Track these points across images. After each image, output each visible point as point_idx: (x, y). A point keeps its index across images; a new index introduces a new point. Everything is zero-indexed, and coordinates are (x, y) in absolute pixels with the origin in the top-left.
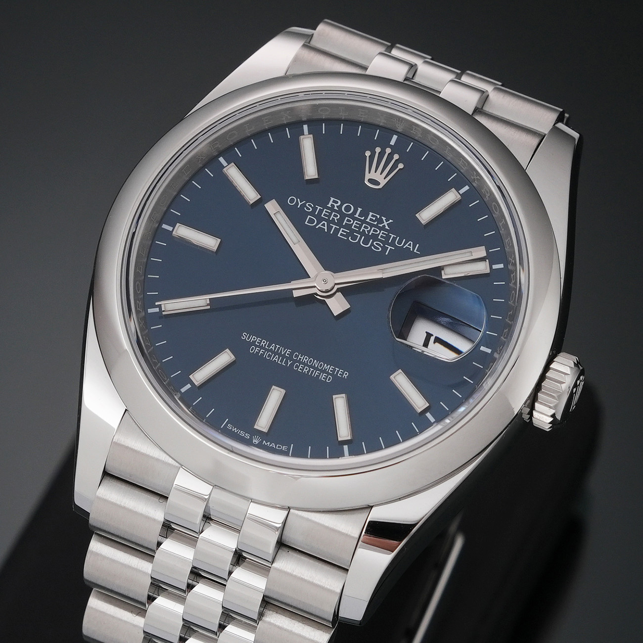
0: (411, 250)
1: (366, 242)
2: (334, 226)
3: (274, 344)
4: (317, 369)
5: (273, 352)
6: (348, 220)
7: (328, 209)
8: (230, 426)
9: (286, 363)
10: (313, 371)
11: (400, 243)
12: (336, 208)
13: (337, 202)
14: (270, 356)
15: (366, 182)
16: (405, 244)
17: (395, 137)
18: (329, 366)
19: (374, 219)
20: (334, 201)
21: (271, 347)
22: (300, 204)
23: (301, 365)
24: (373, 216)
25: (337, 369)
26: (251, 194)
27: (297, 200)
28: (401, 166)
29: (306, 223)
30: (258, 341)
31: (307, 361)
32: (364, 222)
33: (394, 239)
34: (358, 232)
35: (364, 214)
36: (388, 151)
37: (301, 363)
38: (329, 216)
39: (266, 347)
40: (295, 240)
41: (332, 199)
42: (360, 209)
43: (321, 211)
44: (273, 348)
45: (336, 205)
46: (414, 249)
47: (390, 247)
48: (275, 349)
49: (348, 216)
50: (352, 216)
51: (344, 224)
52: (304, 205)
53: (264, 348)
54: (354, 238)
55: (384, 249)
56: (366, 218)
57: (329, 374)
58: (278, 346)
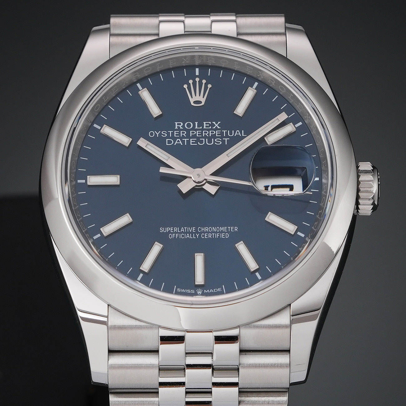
0: (240, 135)
1: (210, 141)
2: (186, 140)
3: (182, 228)
4: (216, 232)
5: (184, 233)
6: (192, 133)
7: (176, 130)
8: (179, 290)
9: (196, 236)
10: (214, 235)
11: (231, 134)
12: (181, 128)
13: (180, 124)
14: (183, 236)
15: (192, 104)
16: (234, 134)
17: (197, 70)
18: (223, 228)
19: (208, 125)
20: (178, 124)
21: (182, 230)
22: (158, 134)
23: (206, 234)
24: (206, 124)
25: (229, 228)
26: (125, 140)
27: (155, 132)
28: (210, 86)
29: (167, 144)
30: (171, 230)
31: (208, 230)
32: (203, 129)
33: (226, 133)
34: (202, 137)
35: (200, 124)
36: (197, 80)
37: (205, 233)
38: (180, 134)
39: (178, 231)
40: (167, 158)
41: (176, 123)
42: (196, 123)
43: (173, 134)
44: (183, 230)
45: (180, 126)
46: (241, 134)
47: (226, 139)
48: (185, 231)
49: (191, 130)
50: (194, 129)
51: (191, 136)
52: (160, 134)
53: (178, 233)
54: (202, 142)
55: (223, 142)
56: (203, 127)
57: (225, 233)
58: (186, 228)
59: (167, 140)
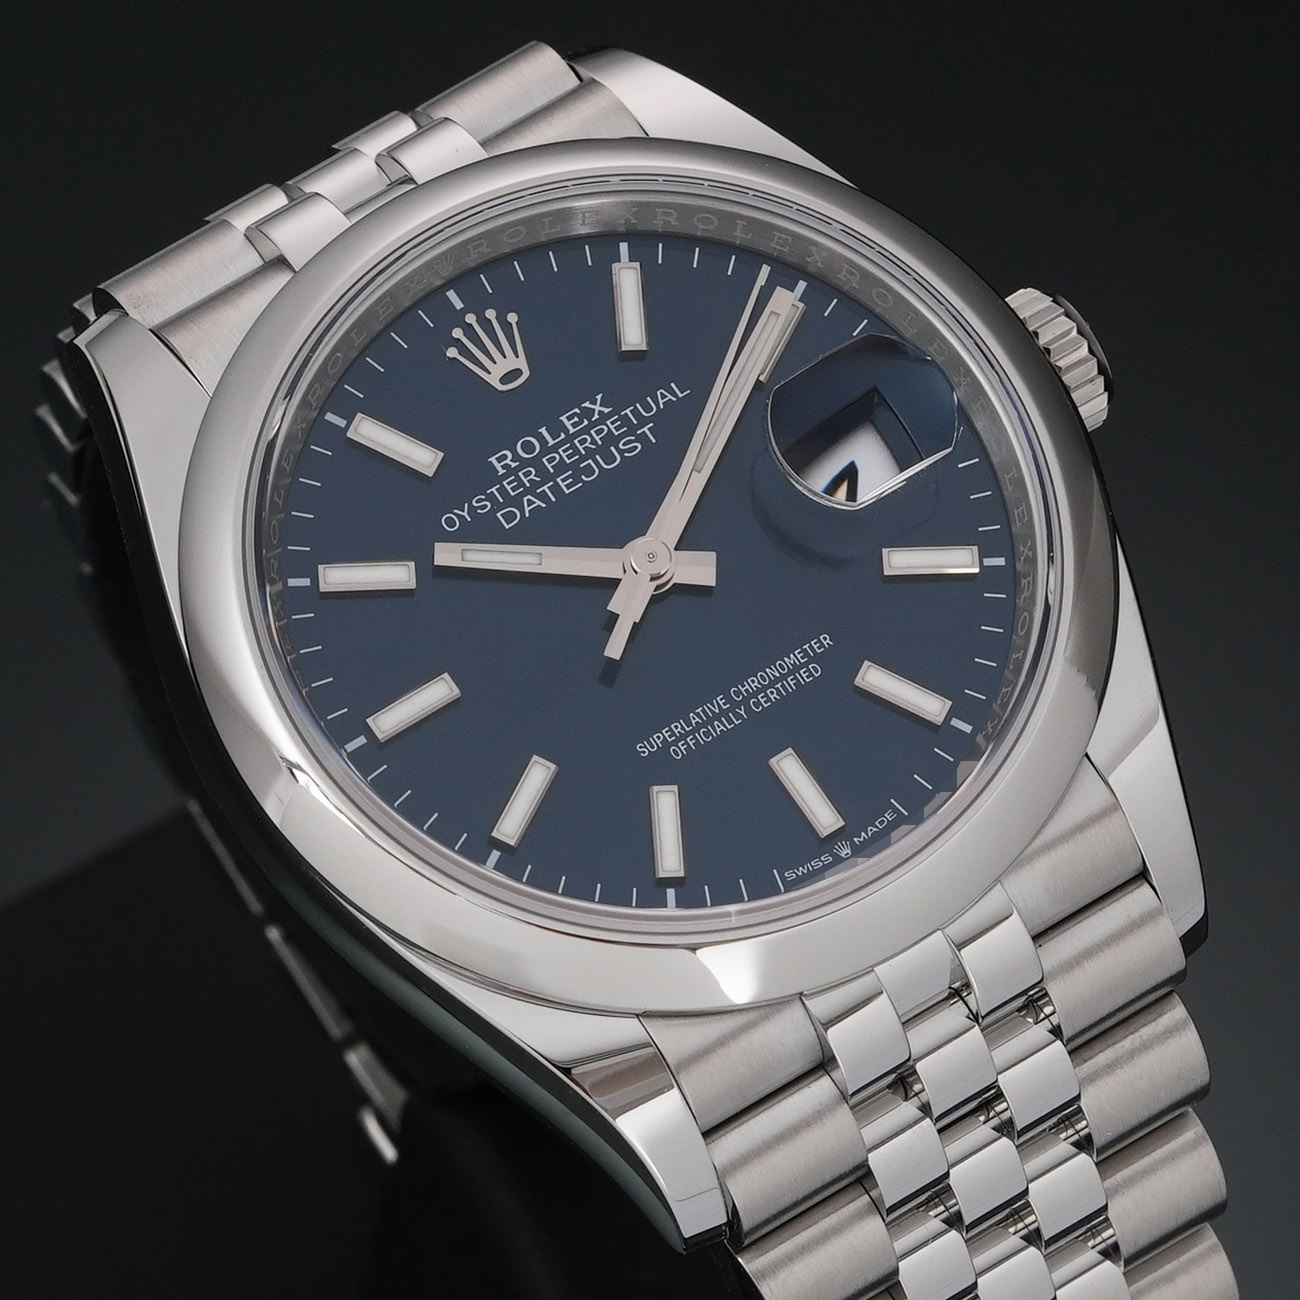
0: (674, 399)
1: (610, 459)
2: (545, 488)
3: (691, 715)
4: (783, 677)
5: (704, 724)
6: (550, 461)
7: (505, 476)
8: (790, 875)
9: (738, 716)
10: (783, 686)
11: (648, 409)
12: (513, 465)
13: (505, 457)
14: (707, 734)
15: (500, 387)
16: (657, 403)
17: (451, 295)
18: (792, 656)
19: (576, 419)
20: (499, 460)
21: (694, 722)
22: (465, 514)
23: (759, 697)
24: (569, 418)
25: (806, 646)
26: (397, 575)
27: (455, 514)
28: (512, 318)
29: (507, 527)
30: (666, 735)
31: (759, 683)
33: (635, 412)
34: (583, 459)
35: (556, 429)
36: (471, 318)
37: (755, 694)
38: (521, 484)
39: (687, 729)
40: (533, 559)
41: (493, 459)
42: (543, 430)
43: (502, 491)
44: (697, 719)
45: (508, 461)
46: (675, 395)
47: (645, 429)
48: (702, 719)
49: (543, 453)
50: (546, 449)
51: (552, 471)
52: (472, 510)
53: (688, 734)
54: (589, 471)
55: (643, 438)
56: (566, 431)
57: (806, 665)
58: (699, 710)
59: (499, 515)
